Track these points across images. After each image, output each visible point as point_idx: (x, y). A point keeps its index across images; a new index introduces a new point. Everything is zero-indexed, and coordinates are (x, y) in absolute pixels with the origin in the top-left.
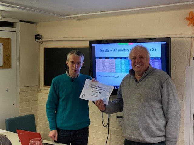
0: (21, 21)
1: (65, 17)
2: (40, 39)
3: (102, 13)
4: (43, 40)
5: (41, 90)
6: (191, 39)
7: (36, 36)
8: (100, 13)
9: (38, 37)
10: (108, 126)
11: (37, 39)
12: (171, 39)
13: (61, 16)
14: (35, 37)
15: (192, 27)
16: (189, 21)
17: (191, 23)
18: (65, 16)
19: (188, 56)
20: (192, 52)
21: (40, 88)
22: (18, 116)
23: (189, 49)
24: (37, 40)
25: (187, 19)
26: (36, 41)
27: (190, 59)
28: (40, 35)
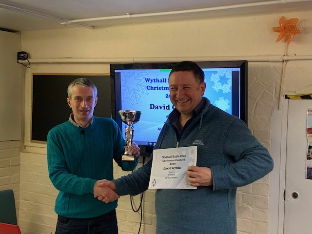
1: (69, 22)
2: (26, 59)
3: (132, 16)
4: (30, 60)
5: (26, 147)
6: (281, 63)
7: (19, 53)
8: (129, 16)
9: (22, 55)
10: (140, 210)
11: (20, 59)
12: (249, 63)
13: (62, 19)
14: (18, 56)
15: (284, 43)
16: (280, 33)
17: (282, 37)
18: (70, 20)
19: (276, 92)
20: (282, 86)
21: (25, 145)
23: (279, 81)
24: (20, 61)
25: (276, 30)
26: (18, 62)
27: (279, 99)
28: (25, 53)
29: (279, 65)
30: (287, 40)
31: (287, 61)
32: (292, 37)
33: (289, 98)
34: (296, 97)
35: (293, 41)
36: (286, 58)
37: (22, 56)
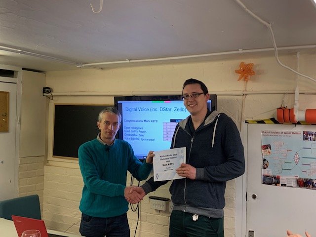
0: (23, 69)
1: (83, 65)
2: (50, 92)
3: (131, 61)
4: (53, 94)
5: (49, 162)
6: (241, 96)
7: (45, 88)
8: (128, 61)
10: (137, 210)
11: (45, 93)
12: (218, 96)
13: (78, 63)
14: (43, 90)
15: (244, 82)
16: (240, 75)
17: (242, 77)
19: (238, 118)
20: (243, 113)
21: (48, 159)
22: (16, 197)
23: (240, 110)
24: (45, 94)
25: (237, 72)
26: (43, 95)
27: (241, 123)
28: (49, 88)
29: (240, 98)
30: (246, 79)
31: (246, 95)
32: (249, 77)
33: (248, 123)
34: (253, 122)
35: (250, 80)
36: (245, 93)
37: (47, 90)
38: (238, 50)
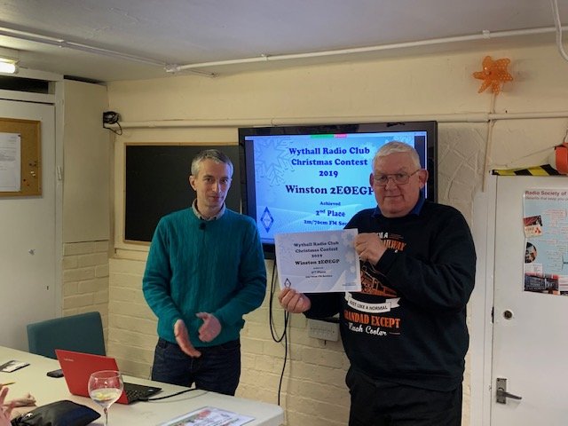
0: (66, 77)
1: (179, 68)
2: (116, 122)
3: (270, 58)
4: (122, 124)
5: (117, 251)
6: (485, 124)
7: (105, 114)
8: (265, 59)
9: (110, 116)
10: (284, 340)
11: (107, 122)
12: (439, 124)
13: (169, 64)
14: (104, 118)
15: (490, 95)
16: (483, 81)
17: (487, 86)
18: (179, 64)
19: (478, 165)
20: (488, 157)
21: (116, 247)
22: (59, 317)
23: (483, 151)
24: (107, 125)
25: (478, 76)
26: (104, 127)
27: (484, 176)
28: (114, 113)
29: (483, 126)
30: (494, 90)
31: (495, 120)
32: (501, 85)
33: (498, 174)
34: (508, 172)
35: (503, 91)
36: (493, 116)
37: (110, 118)
38: (481, 33)
